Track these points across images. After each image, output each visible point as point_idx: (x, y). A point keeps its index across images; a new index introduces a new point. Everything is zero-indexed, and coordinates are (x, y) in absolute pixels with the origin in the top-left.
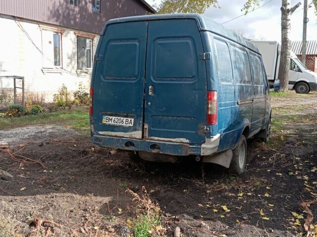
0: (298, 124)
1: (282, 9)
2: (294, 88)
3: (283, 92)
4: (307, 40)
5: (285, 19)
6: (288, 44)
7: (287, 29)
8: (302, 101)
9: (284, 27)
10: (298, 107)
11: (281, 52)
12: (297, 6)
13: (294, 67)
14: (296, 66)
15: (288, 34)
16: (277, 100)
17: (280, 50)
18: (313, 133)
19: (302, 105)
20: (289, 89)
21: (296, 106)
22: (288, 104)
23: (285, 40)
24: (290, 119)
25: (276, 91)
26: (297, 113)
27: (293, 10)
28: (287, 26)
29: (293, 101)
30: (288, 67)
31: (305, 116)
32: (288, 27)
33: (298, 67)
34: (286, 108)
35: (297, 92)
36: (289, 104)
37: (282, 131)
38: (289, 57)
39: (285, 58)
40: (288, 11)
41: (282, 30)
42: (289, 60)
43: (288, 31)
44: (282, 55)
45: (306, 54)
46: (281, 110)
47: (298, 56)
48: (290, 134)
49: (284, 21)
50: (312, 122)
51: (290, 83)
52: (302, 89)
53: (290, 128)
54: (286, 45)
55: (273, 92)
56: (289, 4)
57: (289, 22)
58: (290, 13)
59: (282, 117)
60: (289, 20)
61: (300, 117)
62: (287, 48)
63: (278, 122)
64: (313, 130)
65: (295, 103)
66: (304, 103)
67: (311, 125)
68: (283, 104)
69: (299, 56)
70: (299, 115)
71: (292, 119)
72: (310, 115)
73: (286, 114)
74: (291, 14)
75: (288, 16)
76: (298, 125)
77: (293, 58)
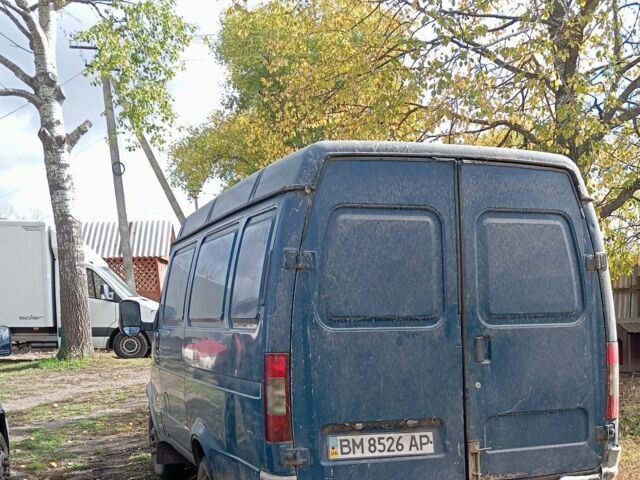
0: (104, 439)
1: (42, 135)
2: (111, 346)
3: (81, 357)
4: (129, 221)
5: (53, 163)
6: (74, 230)
7: (64, 189)
8: (127, 376)
9: (56, 186)
10: (113, 395)
11: (59, 251)
12: (81, 131)
13: (102, 291)
14: (105, 287)
15: (67, 203)
16: (63, 380)
17: (55, 245)
18: (132, 457)
19: (124, 388)
20: (96, 349)
21: (109, 392)
22: (86, 391)
23: (63, 221)
24: (84, 428)
25: (61, 357)
26: (108, 411)
27: (73, 139)
28: (63, 181)
29: (106, 379)
30: (84, 291)
31: (125, 415)
32: (67, 185)
33: (111, 290)
34: (80, 400)
35: (120, 355)
36: (91, 390)
37: (54, 464)
38: (82, 266)
39: (72, 266)
40: (60, 141)
41: (52, 193)
42: (84, 271)
43: (69, 194)
44: (61, 258)
45: (134, 255)
46: (67, 407)
47: (108, 260)
48: (75, 469)
49: (54, 167)
50: (139, 428)
51: (97, 332)
52: (130, 346)
53: (79, 453)
54: (70, 233)
55: (53, 359)
56: (58, 123)
57: (66, 172)
58: (66, 146)
59: (66, 426)
60: (66, 166)
61: (113, 418)
62: (71, 240)
63: (49, 440)
64: (135, 448)
65: (106, 385)
66: (128, 383)
67: (135, 437)
68: (76, 390)
69: (113, 263)
70: (111, 416)
71: (92, 427)
72: (139, 411)
73: (79, 417)
74: (69, 151)
75: (62, 155)
76: (102, 443)
77: (94, 267)
